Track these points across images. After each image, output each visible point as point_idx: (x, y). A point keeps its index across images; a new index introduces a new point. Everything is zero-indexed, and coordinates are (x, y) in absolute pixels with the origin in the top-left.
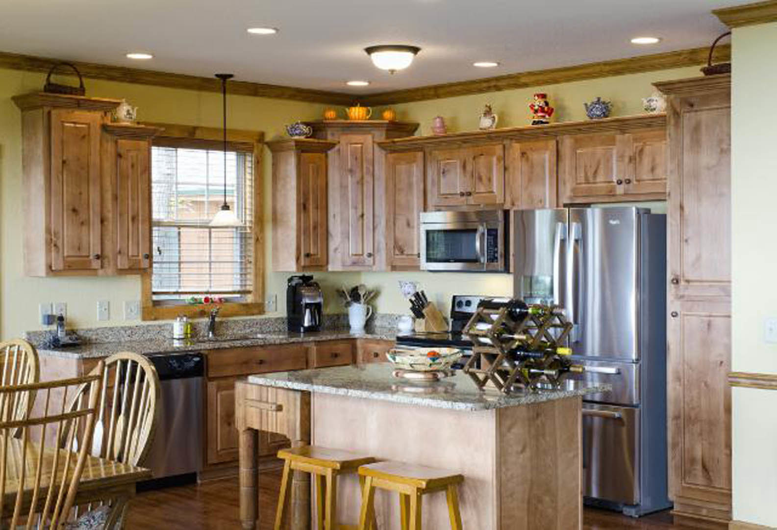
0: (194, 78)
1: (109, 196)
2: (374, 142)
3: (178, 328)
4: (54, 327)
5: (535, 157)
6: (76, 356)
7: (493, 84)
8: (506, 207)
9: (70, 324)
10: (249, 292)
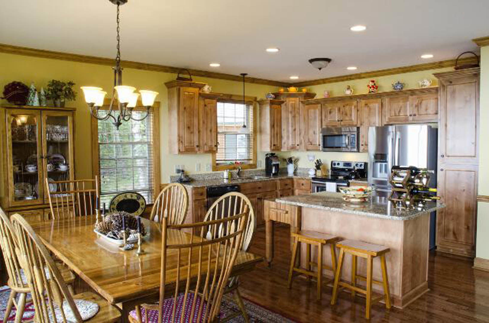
0: (232, 76)
1: (201, 122)
2: (299, 101)
3: (226, 174)
4: (180, 174)
5: (371, 105)
6: (191, 186)
7: (349, 77)
8: (358, 126)
9: (186, 173)
10: (251, 160)
